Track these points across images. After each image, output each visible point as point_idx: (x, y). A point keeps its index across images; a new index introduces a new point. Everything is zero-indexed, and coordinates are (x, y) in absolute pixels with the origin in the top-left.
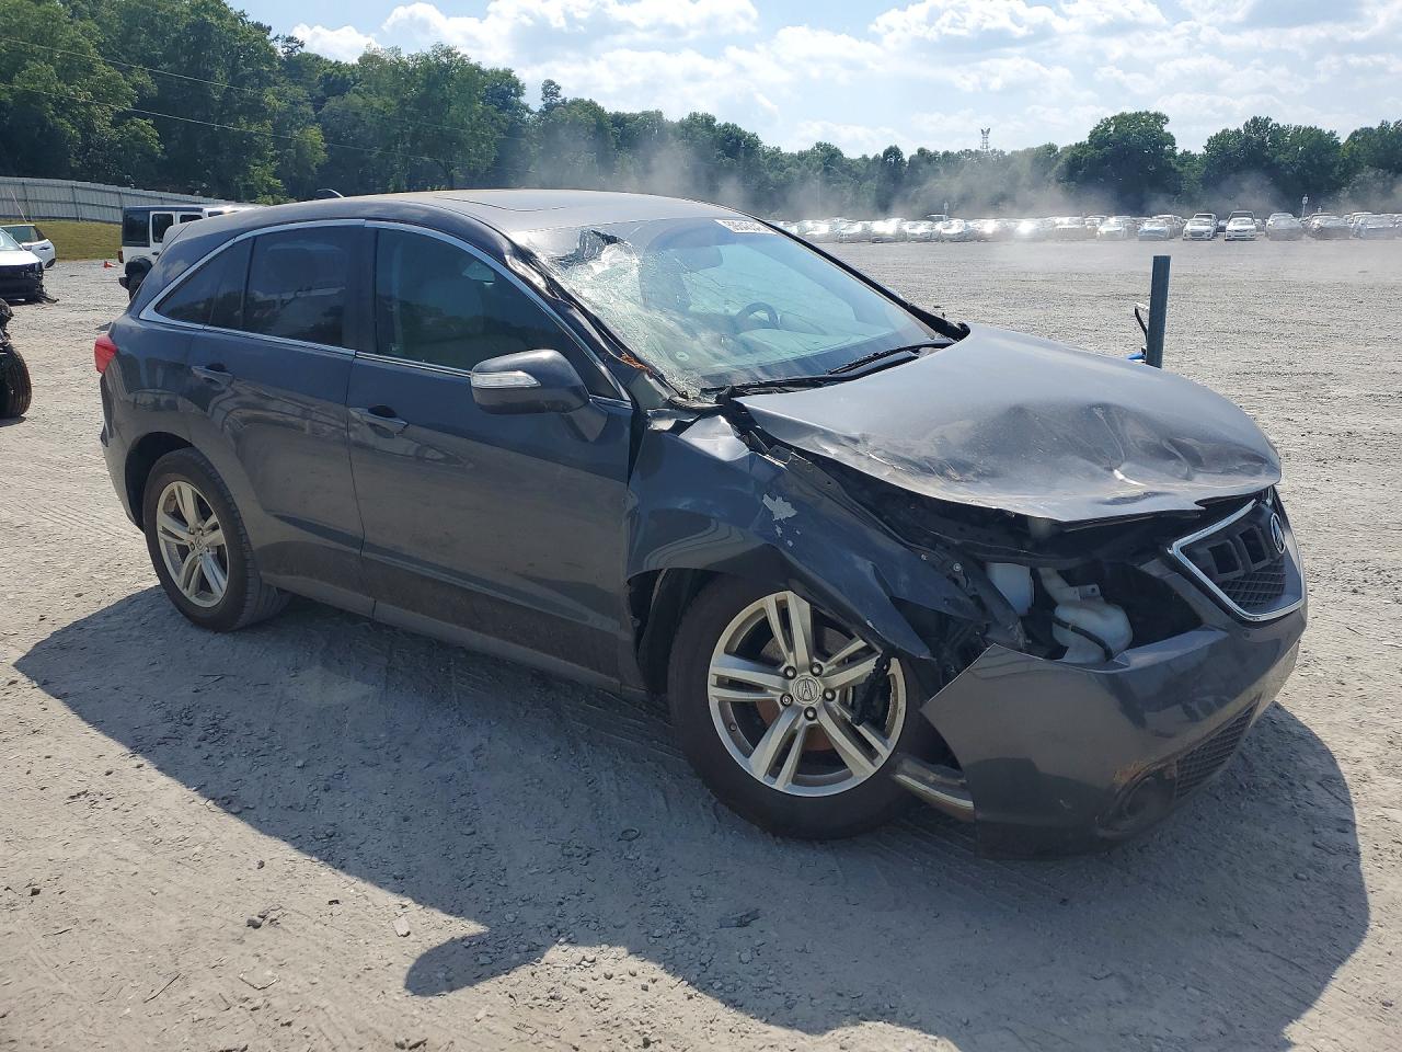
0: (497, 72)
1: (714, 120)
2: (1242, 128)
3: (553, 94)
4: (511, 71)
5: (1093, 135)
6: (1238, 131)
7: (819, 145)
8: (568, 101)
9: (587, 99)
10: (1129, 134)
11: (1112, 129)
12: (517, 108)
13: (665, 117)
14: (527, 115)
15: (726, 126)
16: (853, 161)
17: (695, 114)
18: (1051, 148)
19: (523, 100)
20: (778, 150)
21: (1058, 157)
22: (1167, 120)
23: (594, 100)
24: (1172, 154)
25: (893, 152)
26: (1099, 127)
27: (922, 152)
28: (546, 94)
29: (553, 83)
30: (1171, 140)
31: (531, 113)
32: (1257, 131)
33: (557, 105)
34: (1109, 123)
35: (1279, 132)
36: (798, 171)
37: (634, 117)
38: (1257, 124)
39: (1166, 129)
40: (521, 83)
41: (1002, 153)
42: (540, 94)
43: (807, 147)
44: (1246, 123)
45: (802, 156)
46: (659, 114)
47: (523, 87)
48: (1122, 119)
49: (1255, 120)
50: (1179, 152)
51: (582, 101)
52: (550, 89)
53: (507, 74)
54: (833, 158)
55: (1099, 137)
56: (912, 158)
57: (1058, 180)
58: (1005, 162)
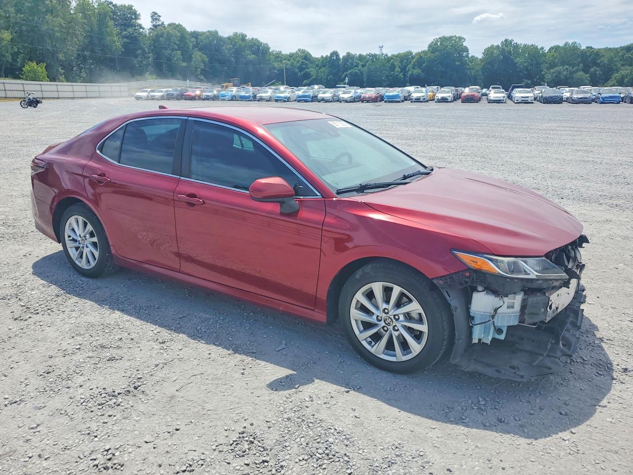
0: (125, 6)
1: (246, 36)
2: (500, 44)
3: (156, 19)
4: (132, 6)
5: (430, 46)
6: (498, 46)
7: (299, 50)
8: (166, 23)
9: (177, 23)
10: (447, 46)
11: (439, 44)
12: (135, 26)
13: (219, 33)
14: (141, 30)
15: (253, 39)
16: (316, 59)
17: (236, 33)
18: (411, 53)
19: (139, 21)
20: (280, 52)
21: (413, 58)
22: (465, 40)
23: (181, 24)
24: (467, 56)
25: (335, 54)
26: (433, 42)
27: (348, 54)
28: (153, 19)
29: (157, 14)
30: (466, 50)
31: (144, 29)
32: (507, 46)
33: (159, 25)
34: (437, 41)
35: (517, 46)
36: (289, 63)
37: (203, 33)
38: (507, 43)
39: (465, 44)
40: (138, 13)
41: (387, 55)
42: (150, 19)
43: (294, 51)
44: (502, 42)
45: (291, 55)
46: (216, 32)
47: (139, 15)
48: (444, 39)
49: (506, 40)
50: (470, 55)
51: (174, 24)
52: (155, 16)
53: (130, 8)
54: (306, 57)
55: (433, 48)
56: (344, 57)
57: (413, 68)
58: (388, 59)
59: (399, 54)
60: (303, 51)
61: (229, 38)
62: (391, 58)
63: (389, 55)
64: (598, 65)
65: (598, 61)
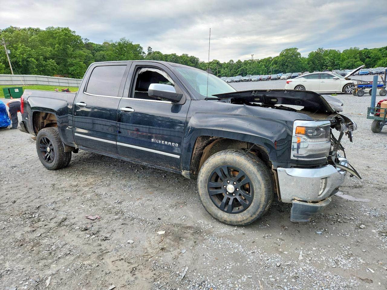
0: (136, 45)
1: (188, 55)
4: (139, 45)
5: (280, 54)
6: (315, 52)
7: (214, 60)
8: (154, 52)
9: (158, 51)
10: (289, 54)
13: (177, 54)
14: (144, 55)
15: (191, 56)
16: (222, 64)
17: (183, 54)
18: (271, 58)
19: (143, 51)
20: (204, 62)
21: (272, 60)
22: (298, 49)
23: (160, 51)
24: (300, 57)
25: (232, 61)
26: (282, 52)
27: (239, 61)
28: (149, 50)
29: (150, 47)
30: (299, 54)
33: (151, 53)
34: (284, 51)
35: (325, 51)
37: (169, 55)
38: (320, 50)
39: (298, 51)
40: (142, 47)
41: (258, 60)
44: (318, 50)
45: (210, 63)
46: (175, 54)
48: (287, 50)
49: (320, 48)
50: (302, 57)
54: (218, 63)
55: (282, 55)
56: (237, 62)
57: (273, 65)
58: (259, 62)
59: (265, 59)
60: (216, 61)
61: (181, 56)
62: (261, 61)
63: (260, 60)
64: (369, 58)
65: (370, 56)
